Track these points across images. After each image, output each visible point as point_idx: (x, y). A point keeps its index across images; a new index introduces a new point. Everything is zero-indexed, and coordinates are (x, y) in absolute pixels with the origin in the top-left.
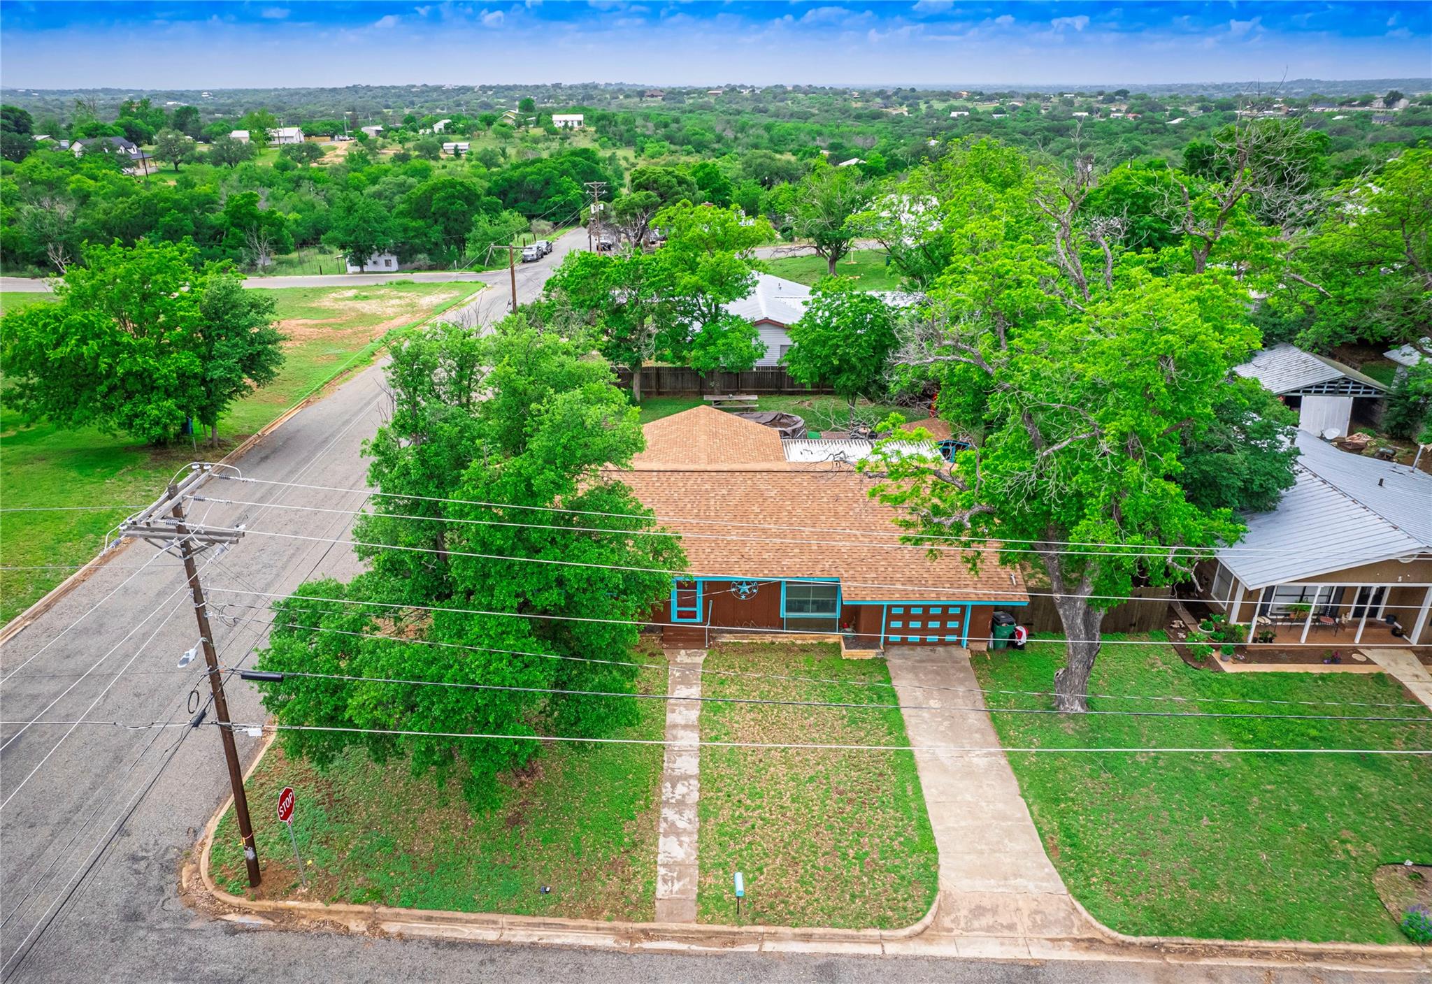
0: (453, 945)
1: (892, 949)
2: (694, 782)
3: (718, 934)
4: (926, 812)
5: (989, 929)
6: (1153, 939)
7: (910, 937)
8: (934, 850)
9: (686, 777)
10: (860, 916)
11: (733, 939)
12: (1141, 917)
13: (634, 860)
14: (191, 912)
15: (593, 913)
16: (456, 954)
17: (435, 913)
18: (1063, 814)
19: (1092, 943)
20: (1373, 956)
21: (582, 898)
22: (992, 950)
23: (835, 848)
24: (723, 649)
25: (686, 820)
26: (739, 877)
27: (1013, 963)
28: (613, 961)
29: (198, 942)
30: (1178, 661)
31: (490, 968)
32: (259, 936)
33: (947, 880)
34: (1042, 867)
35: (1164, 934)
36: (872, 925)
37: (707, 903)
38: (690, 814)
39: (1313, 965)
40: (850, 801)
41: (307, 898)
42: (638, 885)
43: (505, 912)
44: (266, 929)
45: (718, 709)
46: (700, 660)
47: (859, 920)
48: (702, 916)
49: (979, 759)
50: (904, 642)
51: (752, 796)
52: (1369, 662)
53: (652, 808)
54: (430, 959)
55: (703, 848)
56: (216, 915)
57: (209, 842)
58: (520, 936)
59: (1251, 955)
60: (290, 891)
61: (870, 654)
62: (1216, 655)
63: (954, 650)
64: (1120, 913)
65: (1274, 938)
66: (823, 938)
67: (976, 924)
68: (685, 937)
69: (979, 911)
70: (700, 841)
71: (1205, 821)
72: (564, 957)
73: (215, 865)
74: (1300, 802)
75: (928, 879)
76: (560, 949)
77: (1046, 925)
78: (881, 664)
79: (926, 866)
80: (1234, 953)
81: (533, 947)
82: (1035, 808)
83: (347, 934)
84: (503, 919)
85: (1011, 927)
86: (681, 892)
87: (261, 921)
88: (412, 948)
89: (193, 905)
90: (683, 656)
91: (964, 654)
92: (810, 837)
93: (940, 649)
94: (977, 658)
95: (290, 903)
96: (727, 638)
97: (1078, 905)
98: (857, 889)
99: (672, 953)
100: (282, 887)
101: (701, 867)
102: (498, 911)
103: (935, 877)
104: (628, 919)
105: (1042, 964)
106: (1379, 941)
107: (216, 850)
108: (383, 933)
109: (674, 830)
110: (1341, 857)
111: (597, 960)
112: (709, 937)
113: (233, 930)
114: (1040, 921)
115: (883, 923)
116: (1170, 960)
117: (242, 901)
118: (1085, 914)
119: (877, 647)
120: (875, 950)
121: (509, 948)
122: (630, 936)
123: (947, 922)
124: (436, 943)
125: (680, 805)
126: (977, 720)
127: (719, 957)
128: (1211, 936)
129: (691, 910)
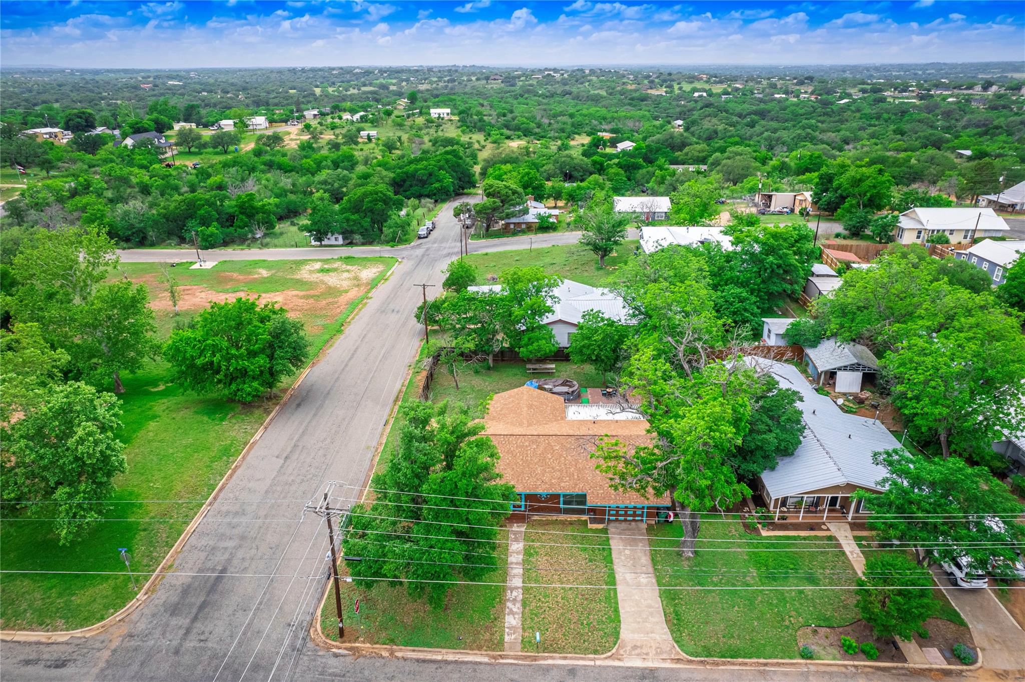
0: (424, 661)
1: (598, 663)
2: (520, 590)
3: (529, 657)
4: (617, 604)
5: (638, 655)
6: (702, 659)
7: (606, 658)
8: (620, 621)
9: (517, 588)
10: (587, 649)
11: (535, 659)
12: (700, 650)
13: (496, 626)
14: (317, 648)
15: (480, 648)
16: (426, 665)
17: (416, 648)
18: (676, 605)
19: (678, 661)
20: (787, 664)
21: (475, 642)
22: (638, 663)
23: (578, 620)
24: (533, 524)
25: (517, 608)
26: (538, 634)
27: (646, 669)
28: (488, 668)
29: (324, 660)
30: (742, 529)
31: (440, 670)
32: (347, 658)
33: (624, 634)
34: (664, 628)
35: (707, 657)
36: (591, 653)
37: (526, 644)
38: (518, 605)
39: (762, 668)
40: (587, 599)
41: (363, 642)
42: (497, 636)
43: (444, 648)
44: (349, 655)
45: (531, 555)
46: (523, 529)
47: (586, 651)
48: (523, 650)
49: (643, 579)
50: (617, 520)
51: (544, 597)
52: (828, 530)
53: (502, 603)
54: (415, 667)
55: (524, 620)
56: (328, 649)
57: (319, 618)
58: (451, 657)
59: (740, 664)
60: (356, 640)
61: (601, 526)
62: (760, 526)
63: (639, 524)
64: (691, 647)
65: (750, 658)
66: (571, 658)
67: (633, 653)
68: (516, 658)
69: (635, 647)
70: (523, 617)
71: (736, 608)
72: (469, 666)
73: (324, 629)
74: (778, 599)
75: (616, 634)
76: (467, 663)
77: (662, 653)
78: (605, 531)
79: (615, 628)
80: (733, 664)
81: (456, 662)
82: (664, 603)
83: (381, 657)
84: (444, 651)
85: (647, 654)
86: (515, 639)
87: (346, 652)
88: (408, 663)
89: (318, 645)
90: (515, 528)
91: (644, 526)
92: (568, 615)
93: (633, 523)
94: (650, 529)
95: (357, 645)
96: (536, 518)
97: (675, 645)
98: (586, 638)
99: (511, 664)
100: (353, 638)
101: (523, 629)
102: (441, 647)
103: (619, 633)
104: (493, 650)
105: (657, 669)
106: (790, 658)
107: (323, 622)
108: (396, 657)
109: (512, 613)
110: (787, 623)
111: (482, 667)
112: (526, 658)
113: (336, 656)
114: (659, 651)
115: (596, 652)
116: (708, 667)
117: (337, 644)
118: (678, 649)
119: (604, 523)
120: (592, 663)
121: (447, 662)
122: (494, 658)
123: (621, 652)
124: (418, 660)
125: (514, 601)
126: (645, 560)
127: (530, 666)
128: (725, 657)
129: (519, 647)
